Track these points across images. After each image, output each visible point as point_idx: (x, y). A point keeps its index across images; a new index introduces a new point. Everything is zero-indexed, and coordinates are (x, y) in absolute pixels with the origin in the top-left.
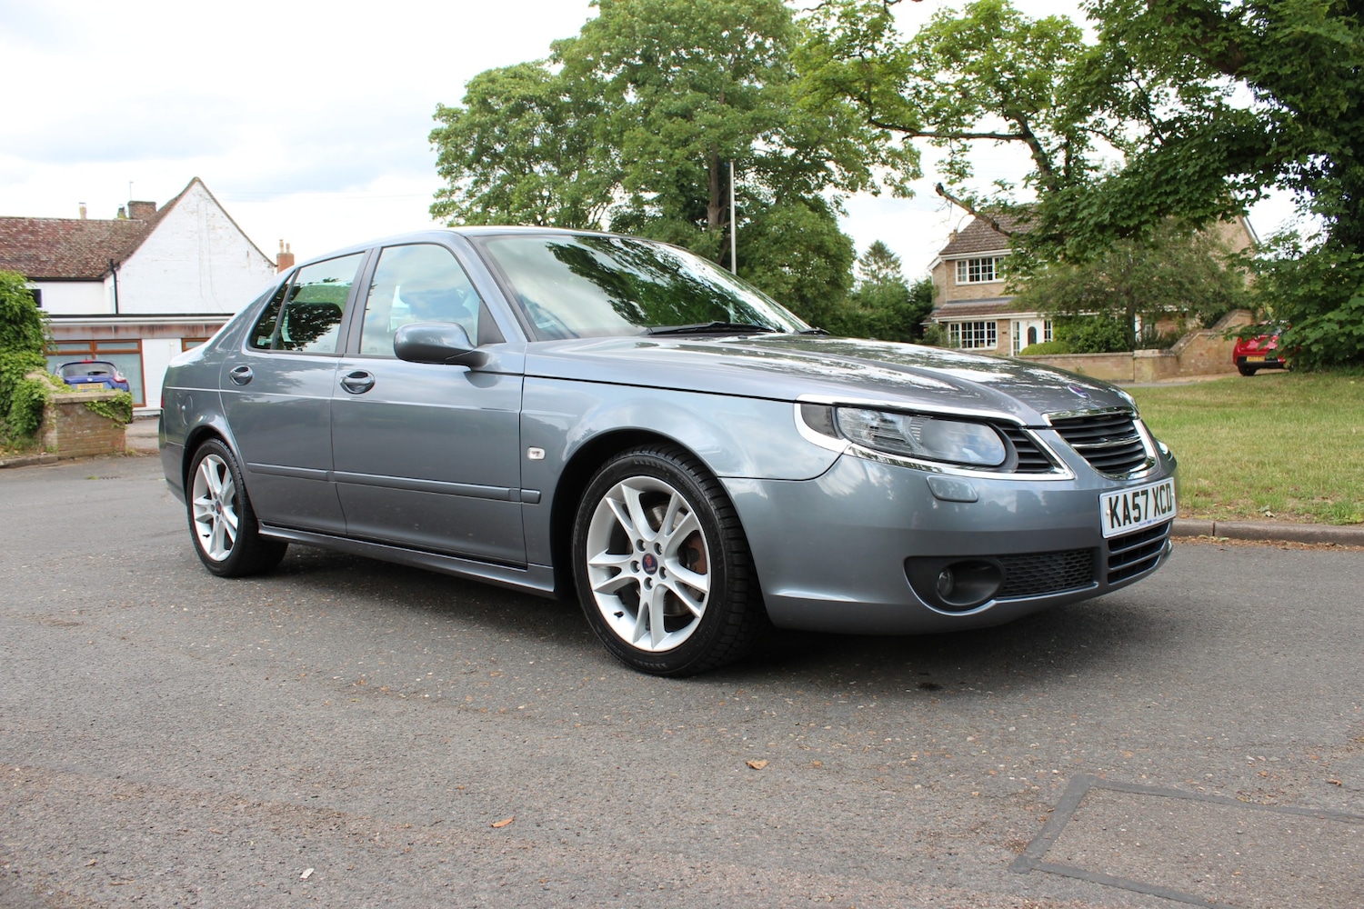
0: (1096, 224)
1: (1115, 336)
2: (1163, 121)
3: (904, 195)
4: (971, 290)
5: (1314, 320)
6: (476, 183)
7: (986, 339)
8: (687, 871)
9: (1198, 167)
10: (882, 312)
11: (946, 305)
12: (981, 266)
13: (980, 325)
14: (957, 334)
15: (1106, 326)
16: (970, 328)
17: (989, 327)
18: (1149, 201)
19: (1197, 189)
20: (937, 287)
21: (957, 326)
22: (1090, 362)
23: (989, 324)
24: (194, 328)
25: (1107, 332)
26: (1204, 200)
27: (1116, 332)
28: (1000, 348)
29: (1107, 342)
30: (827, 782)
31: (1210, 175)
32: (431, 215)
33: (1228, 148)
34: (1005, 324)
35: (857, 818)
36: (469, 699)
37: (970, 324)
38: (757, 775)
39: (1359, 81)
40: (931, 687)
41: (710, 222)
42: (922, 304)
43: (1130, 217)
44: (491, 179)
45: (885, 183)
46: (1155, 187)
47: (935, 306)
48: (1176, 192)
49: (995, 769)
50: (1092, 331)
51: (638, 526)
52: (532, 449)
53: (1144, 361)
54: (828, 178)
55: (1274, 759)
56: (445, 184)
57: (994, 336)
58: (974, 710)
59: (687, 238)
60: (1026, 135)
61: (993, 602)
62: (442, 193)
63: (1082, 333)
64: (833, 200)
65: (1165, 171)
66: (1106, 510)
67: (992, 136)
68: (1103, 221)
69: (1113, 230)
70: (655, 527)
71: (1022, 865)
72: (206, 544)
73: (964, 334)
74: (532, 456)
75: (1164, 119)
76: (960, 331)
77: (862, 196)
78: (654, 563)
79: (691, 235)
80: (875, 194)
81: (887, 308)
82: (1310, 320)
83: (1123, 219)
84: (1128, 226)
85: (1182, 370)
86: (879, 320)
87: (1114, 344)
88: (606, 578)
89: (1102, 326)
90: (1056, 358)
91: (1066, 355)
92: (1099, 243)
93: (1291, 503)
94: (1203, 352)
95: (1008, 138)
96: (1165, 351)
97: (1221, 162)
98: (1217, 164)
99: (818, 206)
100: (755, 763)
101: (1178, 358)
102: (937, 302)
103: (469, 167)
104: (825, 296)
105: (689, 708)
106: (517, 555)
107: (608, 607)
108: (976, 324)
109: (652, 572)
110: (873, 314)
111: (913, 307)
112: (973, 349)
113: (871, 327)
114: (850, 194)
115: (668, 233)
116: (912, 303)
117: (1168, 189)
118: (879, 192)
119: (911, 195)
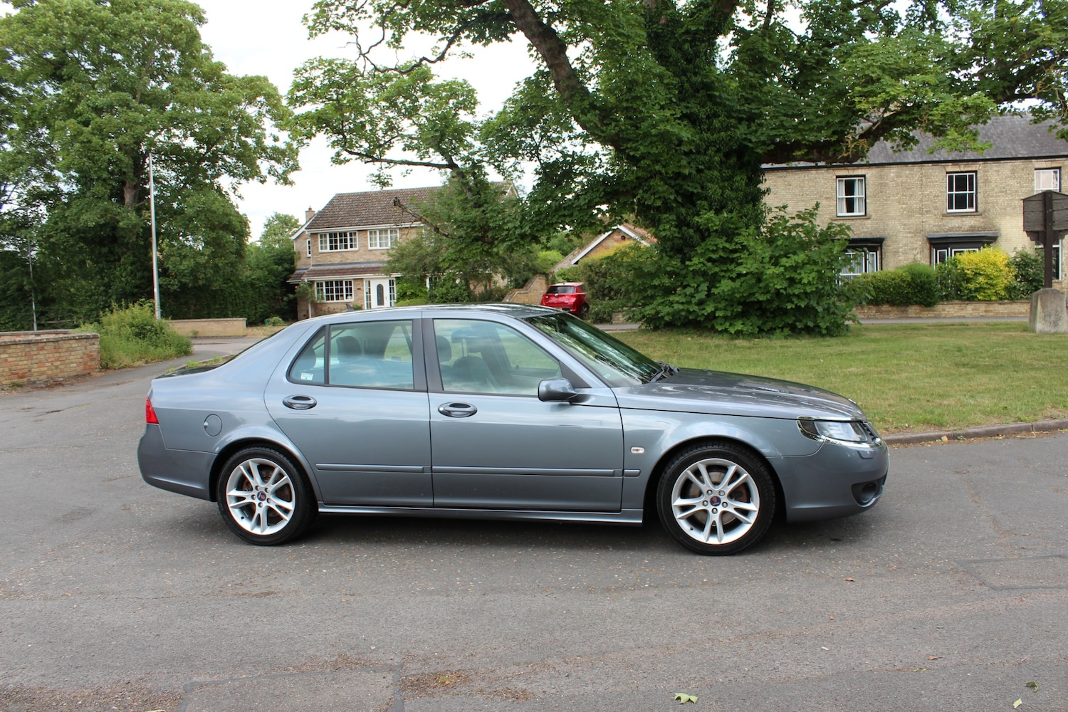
1: (461, 295)
3: (286, 183)
4: (331, 256)
7: (345, 294)
10: (259, 273)
11: (311, 268)
12: (338, 238)
13: (339, 283)
14: (322, 290)
16: (342, 285)
17: (346, 285)
20: (299, 253)
21: (322, 284)
23: (346, 282)
28: (356, 300)
34: (359, 282)
37: (332, 282)
42: (286, 266)
45: (269, 173)
47: (298, 268)
48: (571, 215)
52: (634, 448)
57: (351, 291)
60: (452, 165)
64: (231, 186)
69: (530, 238)
70: (715, 482)
72: (244, 523)
73: (327, 290)
74: (634, 452)
76: (324, 288)
77: (254, 182)
78: (718, 501)
80: (263, 182)
81: (261, 269)
86: (258, 280)
88: (684, 511)
89: (452, 287)
95: (439, 166)
97: (601, 198)
99: (214, 189)
102: (299, 265)
104: (232, 265)
106: (617, 505)
108: (337, 282)
109: (717, 505)
110: (252, 275)
111: (280, 268)
112: (335, 301)
113: (252, 285)
114: (243, 181)
115: (99, 211)
116: (279, 265)
117: (566, 213)
118: (265, 181)
119: (291, 183)
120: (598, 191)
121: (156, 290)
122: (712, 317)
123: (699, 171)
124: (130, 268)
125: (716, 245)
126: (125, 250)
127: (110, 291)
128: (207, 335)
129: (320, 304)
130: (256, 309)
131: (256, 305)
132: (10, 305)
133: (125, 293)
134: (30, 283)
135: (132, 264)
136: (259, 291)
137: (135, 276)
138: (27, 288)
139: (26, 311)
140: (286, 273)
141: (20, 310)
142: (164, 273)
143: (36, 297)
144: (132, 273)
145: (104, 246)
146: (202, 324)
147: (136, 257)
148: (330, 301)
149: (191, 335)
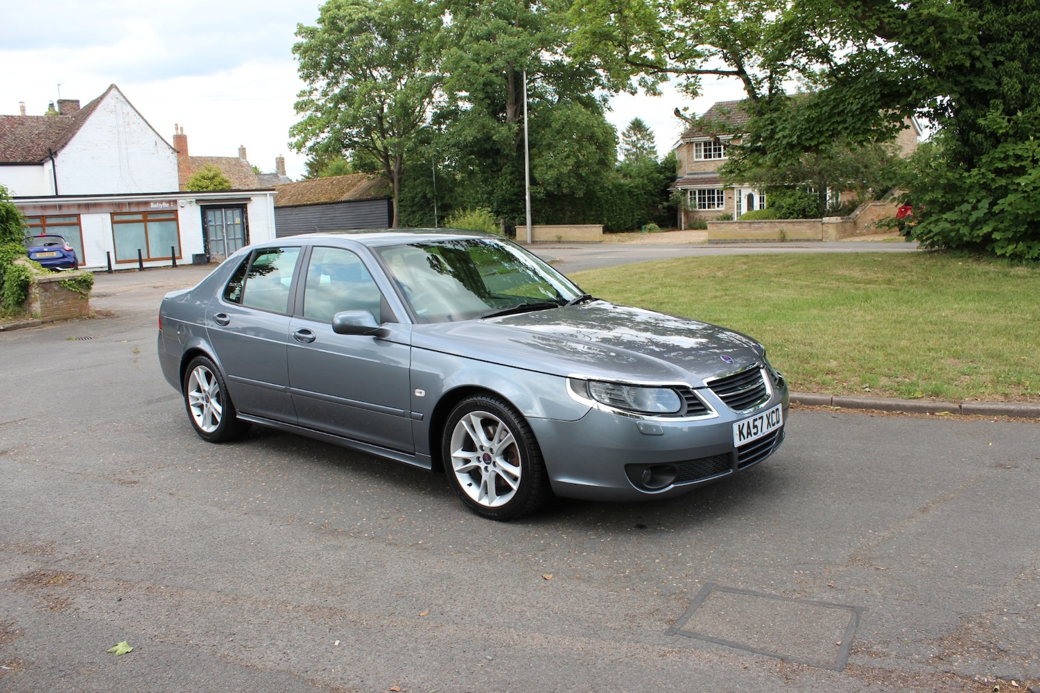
0: (788, 143)
1: (809, 206)
2: (839, 64)
3: (655, 94)
4: (705, 165)
5: (937, 218)
6: (329, 84)
7: (716, 202)
8: (516, 637)
9: (860, 105)
10: (638, 181)
11: (686, 176)
12: (712, 147)
13: (711, 192)
14: (695, 198)
15: (803, 199)
16: (704, 194)
17: (718, 194)
18: (826, 127)
19: (859, 120)
20: (680, 161)
21: (695, 192)
22: (790, 226)
23: (718, 191)
24: (119, 205)
25: (804, 202)
26: (864, 129)
27: (810, 203)
28: (727, 209)
29: (804, 210)
30: (583, 587)
31: (868, 111)
32: (295, 111)
33: (881, 91)
34: (730, 191)
35: (597, 608)
36: (390, 537)
37: (704, 191)
38: (548, 583)
39: (971, 47)
40: (641, 527)
41: (508, 116)
42: (668, 174)
43: (811, 139)
44: (341, 81)
45: (640, 85)
46: (830, 117)
47: (678, 176)
48: (844, 121)
49: (667, 579)
50: (793, 202)
51: (480, 437)
52: (417, 390)
53: (830, 226)
54: (597, 82)
55: (808, 572)
56: (305, 85)
57: (722, 200)
58: (662, 542)
59: (491, 130)
60: (741, 73)
61: (672, 486)
62: (303, 93)
63: (785, 203)
64: (601, 98)
65: (836, 106)
66: (736, 432)
67: (715, 72)
68: (792, 141)
69: (799, 148)
70: (490, 438)
71: (671, 632)
72: (199, 421)
73: (700, 198)
74: (418, 394)
75: (840, 63)
76: (697, 196)
77: (623, 95)
78: (490, 458)
79: (494, 127)
80: (633, 94)
81: (642, 177)
82: (934, 217)
83: (807, 140)
84: (810, 145)
85: (858, 231)
86: (636, 187)
87: (809, 212)
88: (462, 464)
89: (800, 198)
90: (765, 223)
91: (773, 221)
92: (789, 157)
93: (884, 381)
94: (874, 218)
95: (727, 74)
96: (845, 217)
97: (876, 101)
98: (873, 103)
99: (590, 104)
100: (546, 576)
101: (855, 223)
102: (680, 173)
103: (323, 74)
104: (596, 173)
105: (511, 542)
106: (410, 448)
107: (464, 480)
108: (709, 191)
109: (489, 464)
111: (662, 176)
112: (707, 209)
113: (630, 193)
114: (614, 94)
115: (477, 126)
116: (661, 173)
117: (839, 119)
118: (636, 92)
119: (660, 94)
120: (874, 93)
121: (527, 198)
122: (988, 238)
123: (996, 64)
124: (509, 177)
125: (1005, 153)
126: (505, 161)
127: (492, 198)
128: (569, 240)
129: (692, 212)
130: (633, 216)
131: (633, 212)
132: (419, 210)
133: (505, 200)
134: (432, 192)
135: (512, 173)
136: (637, 199)
137: (514, 184)
138: (429, 196)
139: (431, 216)
140: (667, 181)
141: (425, 214)
142: (533, 181)
143: (437, 204)
144: (511, 182)
145: (489, 157)
146: (565, 229)
147: (515, 167)
148: (702, 210)
149: (555, 239)
